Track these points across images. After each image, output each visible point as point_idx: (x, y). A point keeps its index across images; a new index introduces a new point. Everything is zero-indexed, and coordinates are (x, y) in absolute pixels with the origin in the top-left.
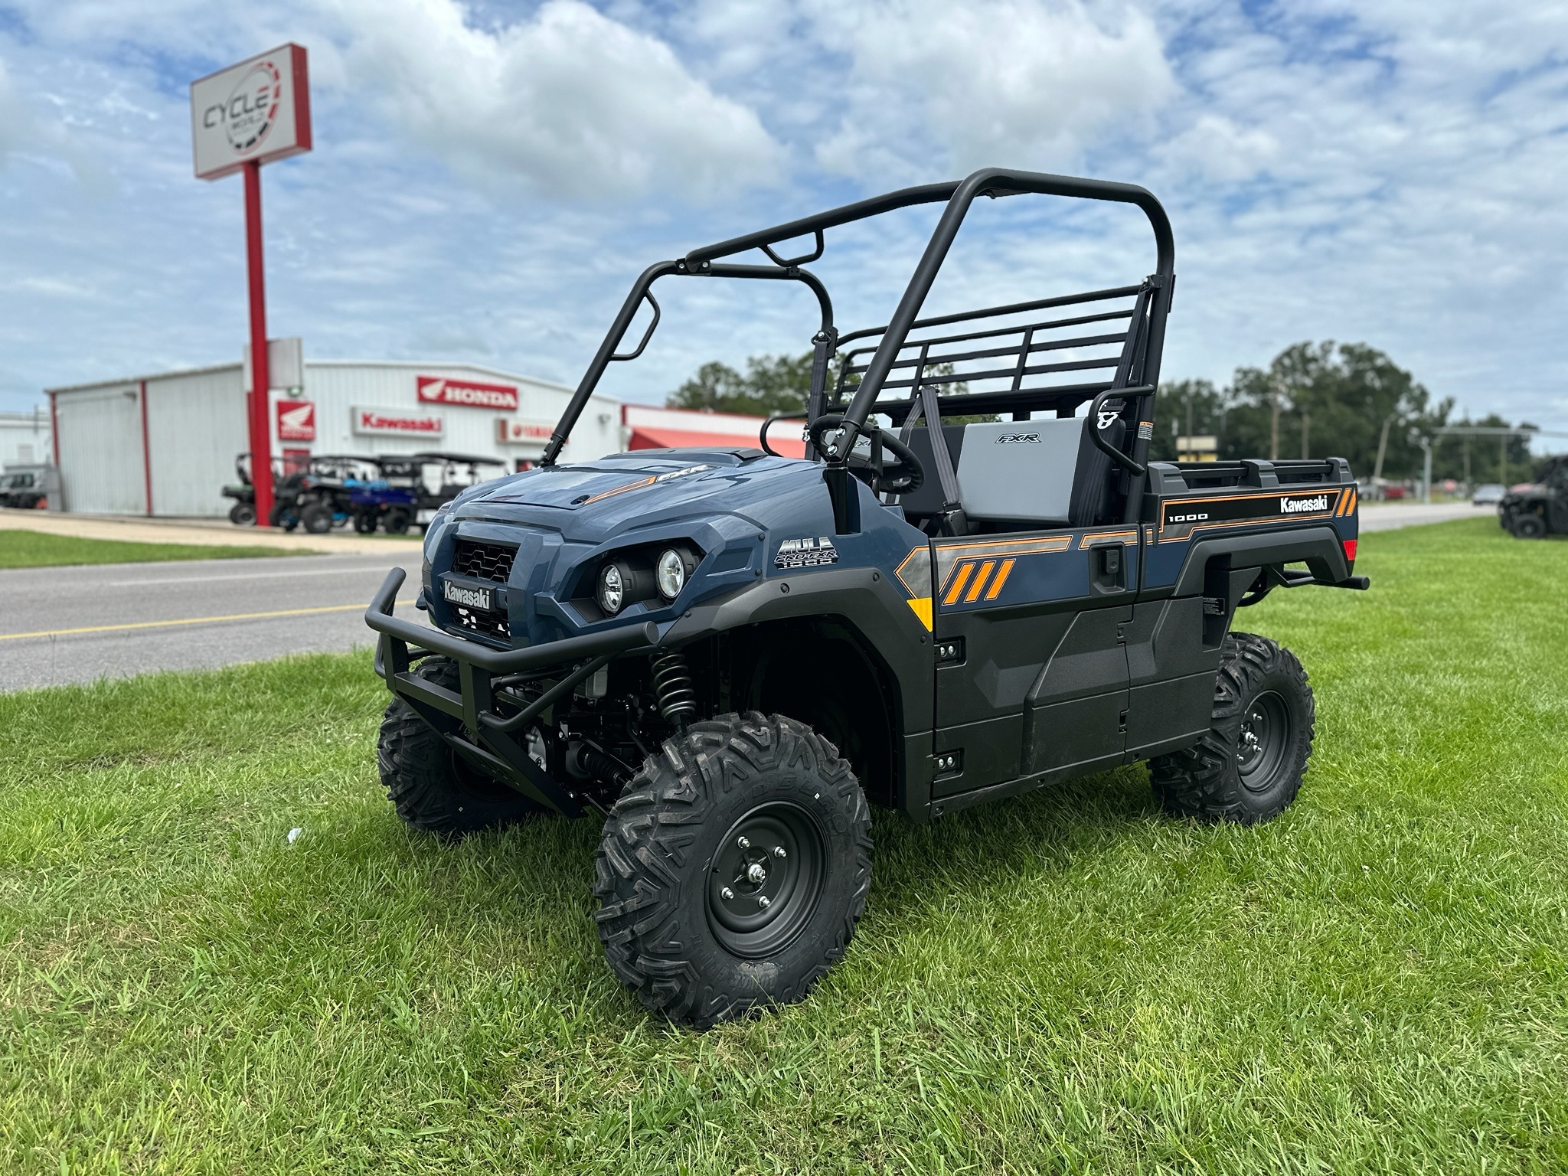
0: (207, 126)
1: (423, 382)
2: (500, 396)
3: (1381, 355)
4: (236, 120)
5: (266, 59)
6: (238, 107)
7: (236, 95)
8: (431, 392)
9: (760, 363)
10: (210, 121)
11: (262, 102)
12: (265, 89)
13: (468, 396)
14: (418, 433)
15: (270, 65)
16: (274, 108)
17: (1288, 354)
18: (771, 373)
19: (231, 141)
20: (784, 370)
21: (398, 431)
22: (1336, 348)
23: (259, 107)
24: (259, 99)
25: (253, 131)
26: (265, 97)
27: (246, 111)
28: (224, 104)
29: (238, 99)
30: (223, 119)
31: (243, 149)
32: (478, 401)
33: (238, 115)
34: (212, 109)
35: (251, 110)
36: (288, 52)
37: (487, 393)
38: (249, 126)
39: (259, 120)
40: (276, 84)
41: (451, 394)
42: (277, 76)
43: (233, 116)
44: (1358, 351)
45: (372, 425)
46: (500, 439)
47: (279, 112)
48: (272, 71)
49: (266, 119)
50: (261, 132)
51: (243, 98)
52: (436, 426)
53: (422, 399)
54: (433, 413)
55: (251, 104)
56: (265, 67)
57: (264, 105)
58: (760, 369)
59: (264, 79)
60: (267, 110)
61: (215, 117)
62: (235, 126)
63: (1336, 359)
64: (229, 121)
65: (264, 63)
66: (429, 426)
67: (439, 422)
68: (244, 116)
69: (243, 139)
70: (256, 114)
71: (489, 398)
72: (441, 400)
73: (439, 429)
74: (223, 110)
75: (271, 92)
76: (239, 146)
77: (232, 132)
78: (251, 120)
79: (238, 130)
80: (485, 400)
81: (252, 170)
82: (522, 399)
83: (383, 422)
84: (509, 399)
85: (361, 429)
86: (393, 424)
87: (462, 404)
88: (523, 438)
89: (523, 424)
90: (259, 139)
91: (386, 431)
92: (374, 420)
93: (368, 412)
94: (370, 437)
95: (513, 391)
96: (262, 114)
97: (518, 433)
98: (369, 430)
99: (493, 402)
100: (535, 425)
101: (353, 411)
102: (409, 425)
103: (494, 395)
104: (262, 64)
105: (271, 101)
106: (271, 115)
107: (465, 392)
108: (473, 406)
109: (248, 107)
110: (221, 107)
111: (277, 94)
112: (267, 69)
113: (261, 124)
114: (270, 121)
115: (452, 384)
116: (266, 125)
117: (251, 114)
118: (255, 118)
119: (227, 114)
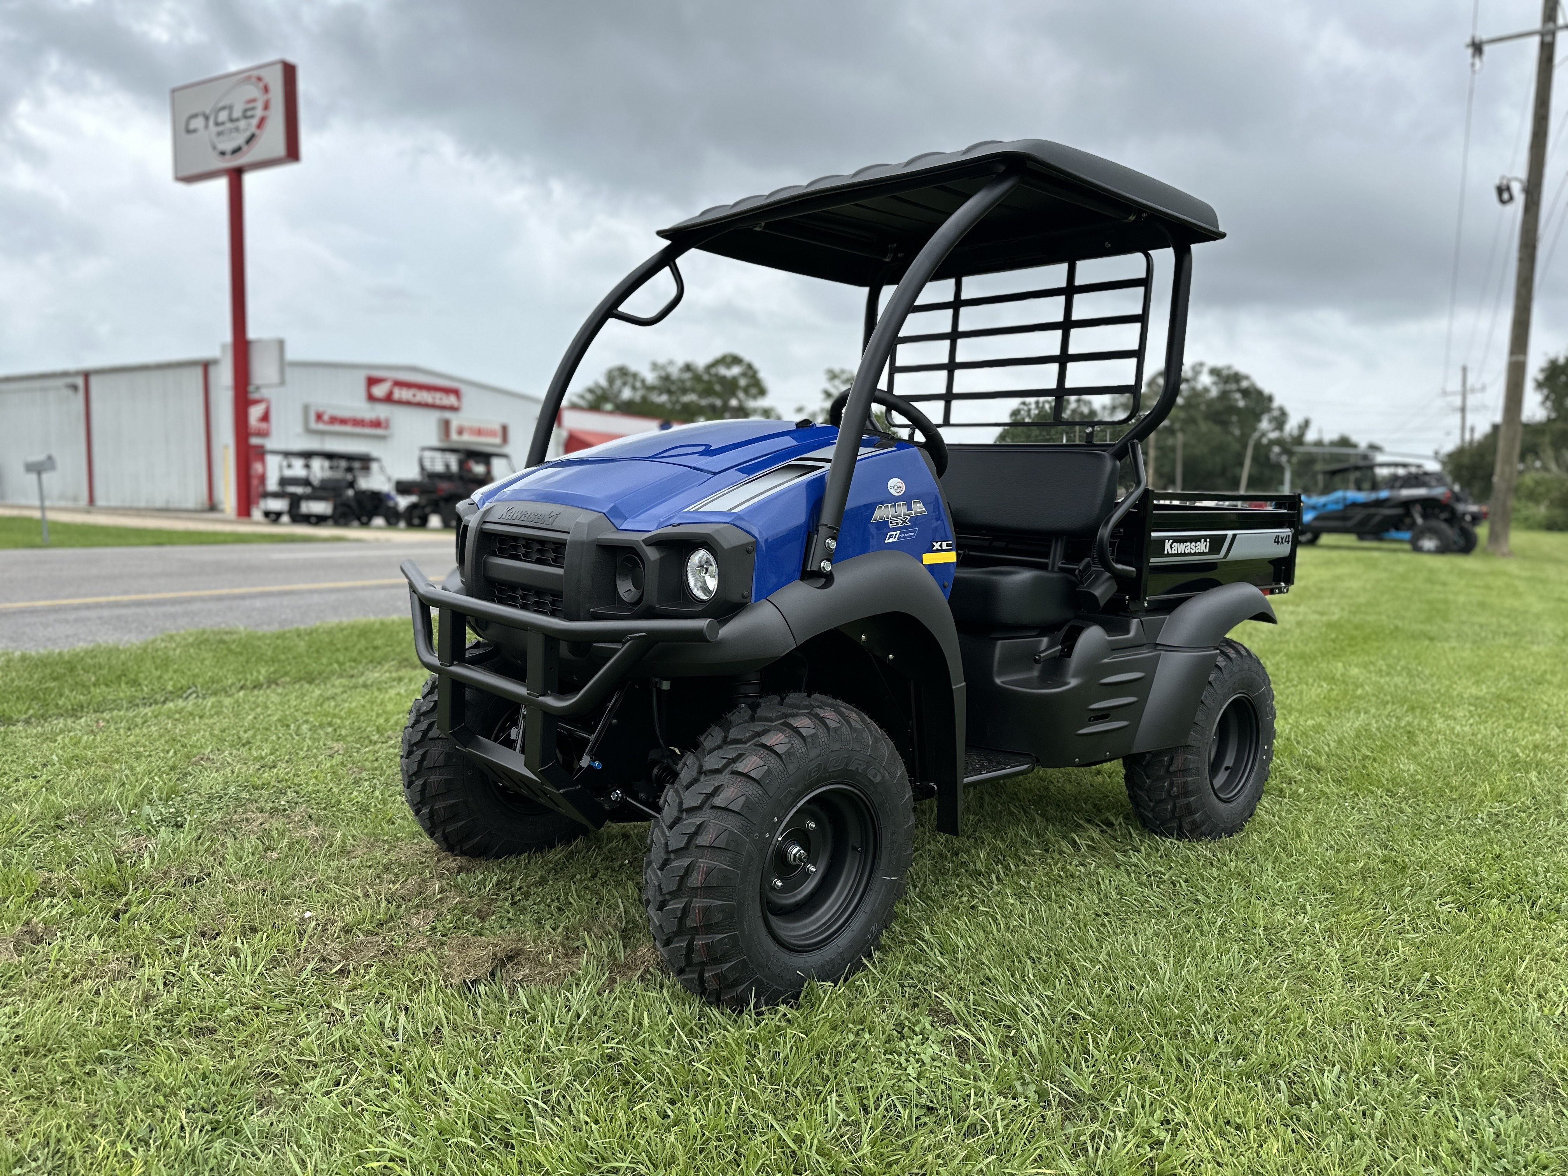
0: (189, 131)
1: (372, 381)
2: (445, 396)
3: (1247, 378)
4: (220, 128)
5: (255, 73)
6: (223, 116)
7: (221, 104)
8: (379, 391)
9: (663, 368)
10: (192, 127)
11: (249, 113)
12: (254, 100)
13: (414, 396)
14: (366, 430)
15: (259, 79)
16: (262, 119)
18: (675, 378)
19: (214, 148)
20: (687, 375)
21: (348, 429)
22: (1205, 370)
23: (245, 117)
24: (246, 111)
25: (239, 140)
26: (253, 109)
27: (232, 120)
28: (208, 112)
29: (223, 108)
30: (207, 126)
31: (228, 157)
32: (424, 401)
33: (223, 123)
34: (195, 116)
35: (237, 120)
36: (279, 68)
37: (432, 394)
38: (234, 135)
39: (245, 130)
40: (265, 97)
41: (399, 394)
42: (266, 89)
43: (217, 124)
44: (1225, 372)
45: (325, 423)
46: (443, 438)
47: (268, 125)
48: (261, 85)
49: (253, 129)
50: (248, 142)
51: (230, 108)
52: (383, 425)
53: (371, 398)
54: (381, 411)
55: (237, 113)
56: (254, 80)
57: (252, 117)
58: (663, 374)
59: (252, 91)
60: (255, 122)
61: (198, 123)
62: (220, 134)
63: (1205, 380)
64: (213, 129)
65: (253, 77)
66: (377, 424)
67: (387, 421)
68: (229, 125)
69: (229, 146)
70: (242, 124)
72: (388, 399)
73: (387, 427)
74: (207, 118)
75: (260, 105)
76: (223, 153)
77: (215, 140)
78: (237, 129)
79: (221, 138)
80: (430, 401)
81: (236, 176)
82: (464, 399)
83: (333, 420)
84: (451, 400)
85: (313, 425)
86: (343, 421)
87: (408, 403)
88: (467, 438)
89: (466, 424)
90: (245, 148)
91: (337, 428)
92: (326, 417)
93: (321, 409)
94: (322, 433)
95: (456, 392)
96: (249, 125)
97: (460, 432)
98: (321, 427)
99: (438, 402)
100: (476, 425)
101: (306, 408)
102: (358, 422)
103: (438, 395)
104: (250, 77)
105: (259, 113)
106: (260, 124)
107: (412, 391)
108: (419, 404)
109: (234, 116)
110: (204, 115)
111: (266, 107)
112: (257, 82)
113: (248, 134)
114: (258, 131)
115: (399, 384)
116: (253, 136)
117: (237, 124)
118: (242, 128)
119: (211, 121)
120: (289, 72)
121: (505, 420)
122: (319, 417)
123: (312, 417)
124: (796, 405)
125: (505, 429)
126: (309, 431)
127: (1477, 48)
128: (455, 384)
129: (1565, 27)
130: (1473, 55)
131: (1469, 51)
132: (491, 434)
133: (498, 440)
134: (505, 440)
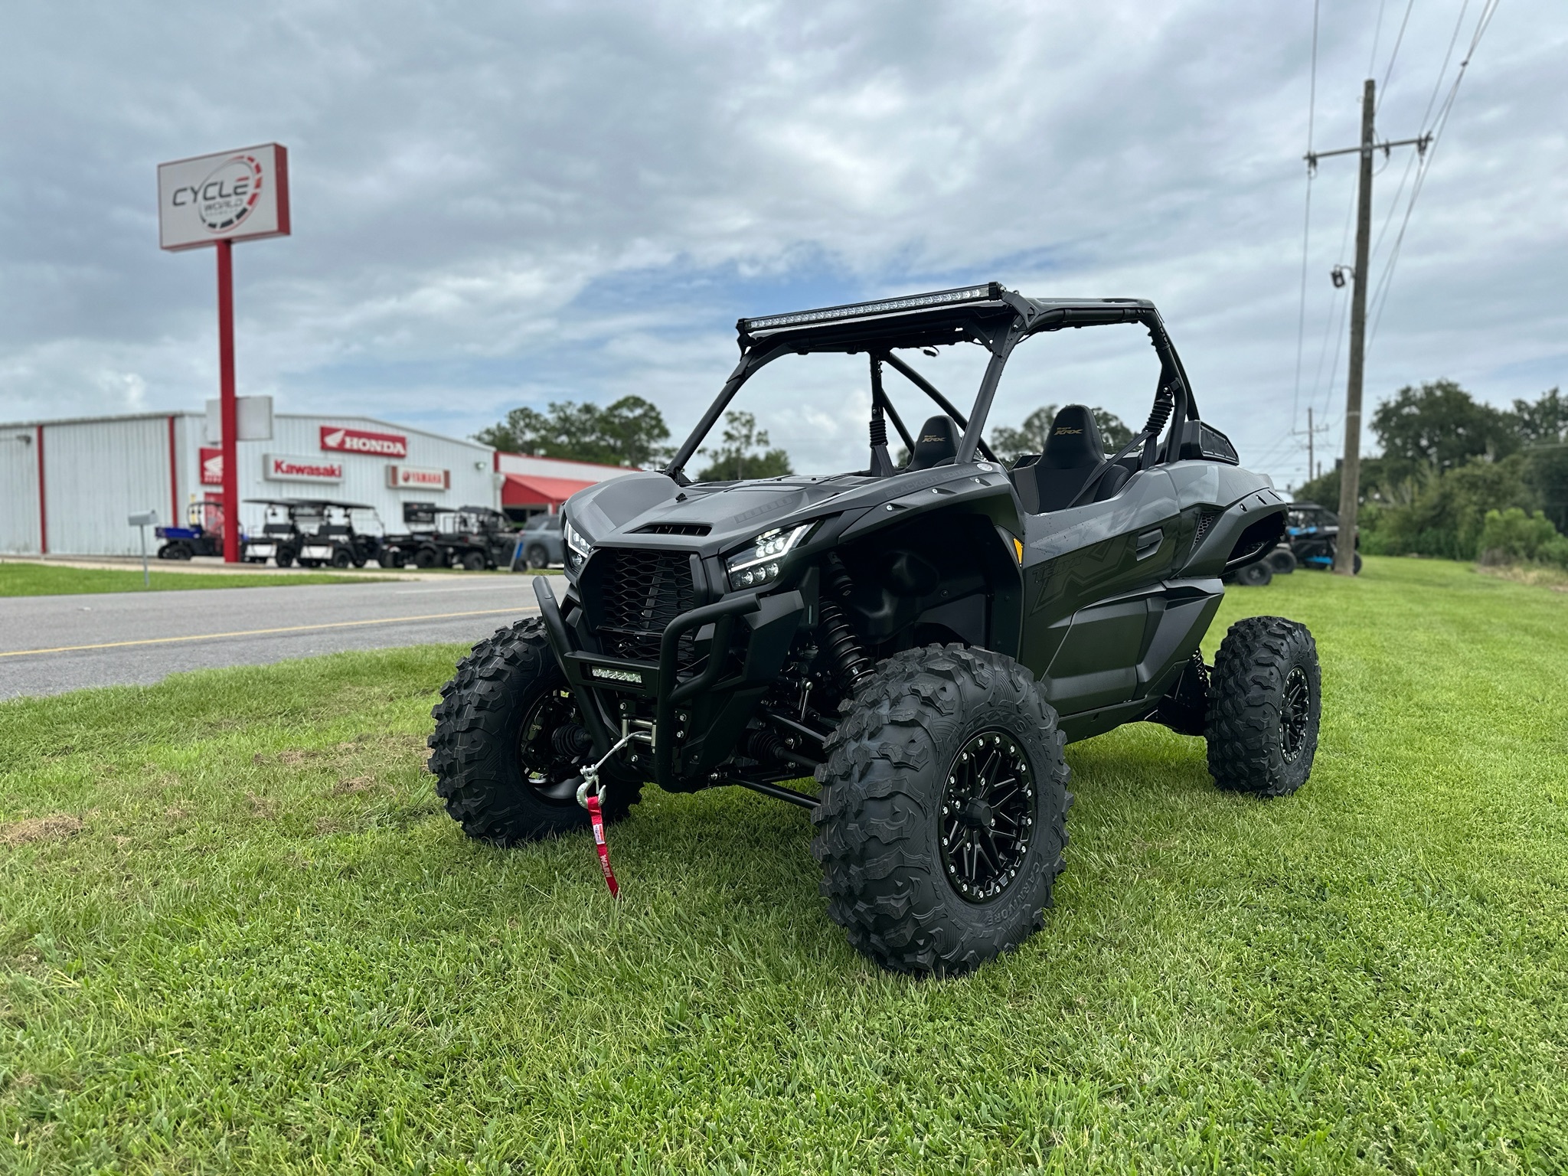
0: (176, 204)
1: (325, 432)
2: (391, 444)
4: (211, 202)
5: (247, 154)
6: (213, 191)
7: (211, 180)
8: (332, 440)
9: (562, 409)
10: (180, 199)
11: (239, 190)
12: (246, 179)
13: (364, 444)
14: (322, 478)
15: (251, 160)
16: (254, 197)
17: (1037, 415)
18: (573, 418)
19: (204, 221)
20: (584, 417)
21: (305, 477)
23: (236, 194)
24: (236, 188)
25: (231, 214)
26: (245, 186)
27: (221, 196)
28: (196, 185)
29: (213, 184)
30: (195, 200)
31: (218, 229)
32: (372, 449)
33: (213, 198)
34: (185, 190)
35: (229, 195)
36: (271, 151)
37: (381, 442)
38: (224, 208)
39: (237, 205)
40: (257, 176)
41: (350, 443)
42: (258, 169)
43: (206, 199)
46: (391, 484)
47: (260, 202)
48: (253, 165)
49: (245, 205)
50: (239, 216)
51: (220, 184)
52: (337, 472)
53: (325, 447)
54: (335, 460)
55: (228, 189)
56: (245, 160)
57: (244, 193)
58: (563, 415)
59: (244, 170)
60: (246, 198)
61: (187, 197)
62: (209, 207)
64: (202, 203)
65: (246, 157)
66: (331, 472)
67: (340, 468)
68: (219, 200)
69: (219, 219)
70: (233, 199)
71: (382, 446)
72: (341, 448)
73: (340, 475)
74: (196, 193)
75: (252, 183)
76: (213, 226)
77: (204, 213)
78: (228, 204)
79: (209, 212)
80: (379, 449)
81: (225, 246)
82: (410, 447)
83: (291, 469)
84: (398, 448)
85: (273, 474)
86: (300, 470)
87: (359, 452)
88: (411, 483)
89: (411, 470)
90: (236, 222)
91: (294, 476)
92: (284, 467)
93: (279, 460)
94: (280, 481)
95: (402, 441)
96: (241, 200)
97: (406, 479)
98: (280, 475)
99: (386, 450)
100: (421, 471)
101: (266, 458)
102: (314, 471)
103: (386, 444)
104: (242, 157)
105: (251, 190)
106: (251, 202)
107: (362, 441)
108: (368, 453)
109: (224, 192)
110: (192, 189)
111: (258, 185)
112: (249, 162)
113: (240, 209)
114: (249, 208)
115: (350, 433)
116: (244, 211)
117: (227, 199)
118: (233, 203)
119: (200, 196)
120: (281, 154)
121: (446, 468)
122: (278, 466)
123: (272, 466)
125: (447, 474)
126: (268, 479)
127: (1312, 160)
128: (401, 434)
129: (1380, 146)
130: (1310, 166)
131: (1306, 162)
132: (435, 479)
133: (441, 486)
134: (447, 485)
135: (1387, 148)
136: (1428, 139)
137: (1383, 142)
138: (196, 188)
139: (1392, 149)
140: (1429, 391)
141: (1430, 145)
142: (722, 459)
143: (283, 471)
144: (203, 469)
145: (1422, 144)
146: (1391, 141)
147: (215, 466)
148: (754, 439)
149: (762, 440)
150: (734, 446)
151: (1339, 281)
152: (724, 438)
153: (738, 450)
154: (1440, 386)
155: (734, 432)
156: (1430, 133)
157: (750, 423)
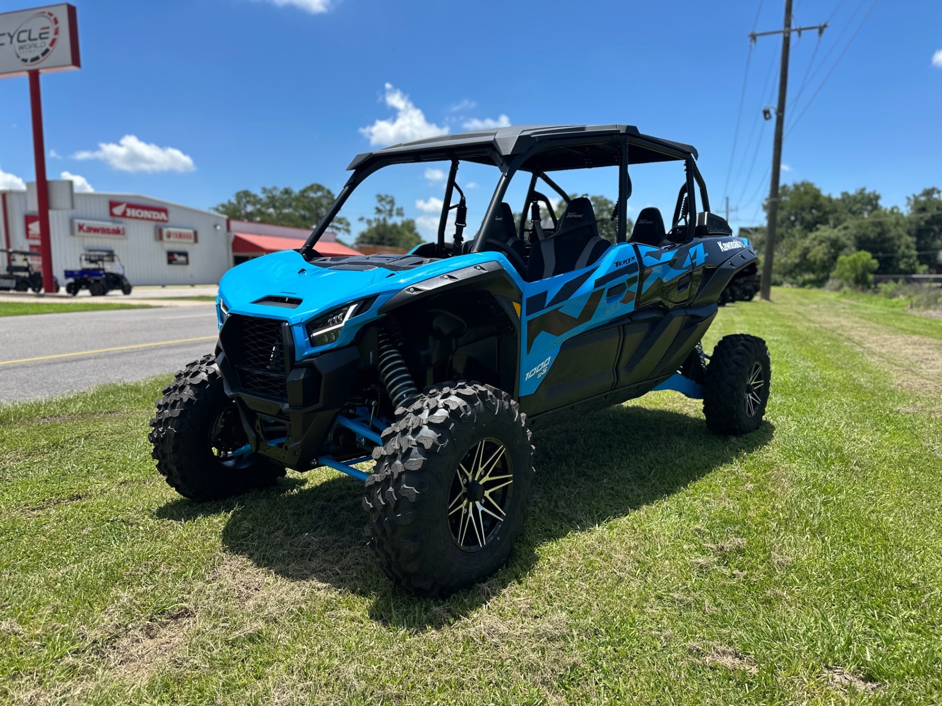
1: (113, 204)
2: (158, 213)
4: (23, 44)
5: (47, 10)
6: (24, 36)
7: (22, 29)
9: (271, 191)
11: (43, 36)
12: (48, 28)
13: (140, 214)
14: (110, 236)
15: (51, 14)
16: (54, 41)
18: (278, 198)
19: (18, 57)
20: (286, 197)
21: (99, 234)
23: (41, 38)
24: (41, 34)
25: (38, 52)
26: (47, 33)
27: (30, 39)
29: (24, 32)
30: (11, 42)
31: (29, 63)
32: (145, 217)
33: (24, 41)
34: (4, 35)
35: (36, 39)
36: (65, 8)
37: (151, 212)
38: (33, 49)
39: (42, 46)
40: (55, 27)
41: (130, 212)
42: (56, 21)
43: (20, 41)
46: (158, 239)
47: (58, 44)
48: (52, 18)
49: (47, 46)
50: (43, 54)
51: (28, 31)
52: (122, 232)
53: (112, 215)
54: (118, 223)
55: (34, 35)
56: (46, 14)
57: (46, 38)
58: (271, 195)
59: (46, 22)
60: (48, 41)
61: (4, 40)
62: (21, 48)
64: (16, 44)
65: (47, 12)
66: (117, 232)
67: (124, 229)
68: (28, 42)
69: (29, 56)
70: (39, 42)
71: (152, 215)
72: (124, 216)
73: (124, 234)
74: (11, 37)
75: (52, 31)
76: (25, 60)
77: (18, 51)
78: (35, 46)
79: (21, 51)
80: (149, 216)
81: (34, 76)
82: (171, 215)
83: (89, 228)
84: (163, 216)
85: (76, 231)
86: (96, 230)
87: (137, 218)
88: (172, 240)
89: (172, 231)
90: (41, 58)
91: (90, 233)
92: (84, 227)
93: (81, 223)
94: (83, 237)
95: (165, 211)
96: (45, 43)
97: (168, 236)
98: (80, 232)
99: (154, 217)
100: (178, 232)
101: (72, 222)
102: (105, 231)
103: (154, 213)
104: (44, 13)
105: (51, 36)
106: (52, 44)
107: (138, 211)
108: (143, 218)
109: (32, 37)
110: (9, 34)
111: (56, 33)
112: (49, 16)
113: (44, 49)
114: (51, 48)
115: (130, 206)
116: (47, 51)
117: (34, 42)
118: (39, 45)
119: (15, 39)
120: (72, 11)
121: (195, 229)
122: (79, 227)
123: (75, 226)
124: (359, 216)
125: (196, 233)
127: (754, 37)
128: (164, 206)
129: (796, 30)
130: (751, 41)
131: (749, 39)
132: (187, 236)
133: (192, 241)
134: (196, 240)
135: (799, 31)
136: (825, 26)
137: (798, 27)
138: (12, 34)
139: (803, 32)
140: (797, 187)
141: (826, 30)
142: (374, 225)
143: (84, 231)
144: (27, 230)
145: (821, 30)
146: (803, 27)
147: (35, 227)
148: (394, 212)
149: (400, 213)
150: (381, 217)
151: (767, 116)
152: (375, 211)
153: (384, 220)
154: (803, 184)
155: (381, 208)
156: (827, 22)
157: (392, 202)
